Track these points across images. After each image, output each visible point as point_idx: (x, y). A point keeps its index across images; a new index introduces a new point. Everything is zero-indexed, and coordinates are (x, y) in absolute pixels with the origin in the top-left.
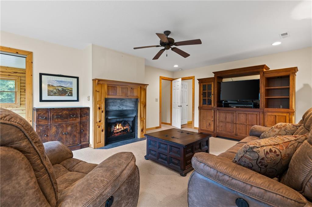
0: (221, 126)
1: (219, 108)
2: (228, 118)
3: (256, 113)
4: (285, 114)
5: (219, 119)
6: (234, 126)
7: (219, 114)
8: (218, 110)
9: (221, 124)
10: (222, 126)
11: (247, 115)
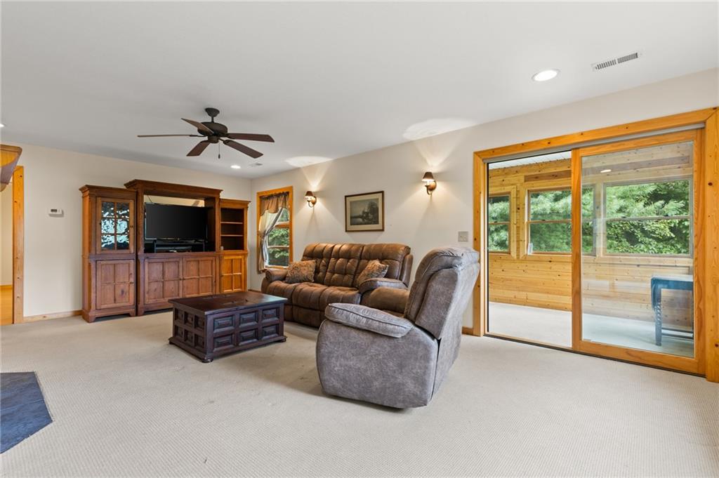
0: (154, 289)
1: (148, 255)
2: (169, 271)
3: (211, 258)
4: (240, 257)
5: (149, 278)
6: (179, 284)
7: (149, 268)
8: (148, 258)
9: (154, 286)
10: (156, 290)
11: (199, 263)
